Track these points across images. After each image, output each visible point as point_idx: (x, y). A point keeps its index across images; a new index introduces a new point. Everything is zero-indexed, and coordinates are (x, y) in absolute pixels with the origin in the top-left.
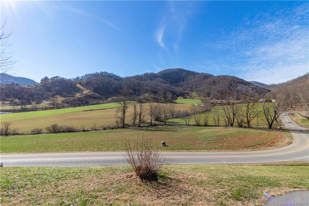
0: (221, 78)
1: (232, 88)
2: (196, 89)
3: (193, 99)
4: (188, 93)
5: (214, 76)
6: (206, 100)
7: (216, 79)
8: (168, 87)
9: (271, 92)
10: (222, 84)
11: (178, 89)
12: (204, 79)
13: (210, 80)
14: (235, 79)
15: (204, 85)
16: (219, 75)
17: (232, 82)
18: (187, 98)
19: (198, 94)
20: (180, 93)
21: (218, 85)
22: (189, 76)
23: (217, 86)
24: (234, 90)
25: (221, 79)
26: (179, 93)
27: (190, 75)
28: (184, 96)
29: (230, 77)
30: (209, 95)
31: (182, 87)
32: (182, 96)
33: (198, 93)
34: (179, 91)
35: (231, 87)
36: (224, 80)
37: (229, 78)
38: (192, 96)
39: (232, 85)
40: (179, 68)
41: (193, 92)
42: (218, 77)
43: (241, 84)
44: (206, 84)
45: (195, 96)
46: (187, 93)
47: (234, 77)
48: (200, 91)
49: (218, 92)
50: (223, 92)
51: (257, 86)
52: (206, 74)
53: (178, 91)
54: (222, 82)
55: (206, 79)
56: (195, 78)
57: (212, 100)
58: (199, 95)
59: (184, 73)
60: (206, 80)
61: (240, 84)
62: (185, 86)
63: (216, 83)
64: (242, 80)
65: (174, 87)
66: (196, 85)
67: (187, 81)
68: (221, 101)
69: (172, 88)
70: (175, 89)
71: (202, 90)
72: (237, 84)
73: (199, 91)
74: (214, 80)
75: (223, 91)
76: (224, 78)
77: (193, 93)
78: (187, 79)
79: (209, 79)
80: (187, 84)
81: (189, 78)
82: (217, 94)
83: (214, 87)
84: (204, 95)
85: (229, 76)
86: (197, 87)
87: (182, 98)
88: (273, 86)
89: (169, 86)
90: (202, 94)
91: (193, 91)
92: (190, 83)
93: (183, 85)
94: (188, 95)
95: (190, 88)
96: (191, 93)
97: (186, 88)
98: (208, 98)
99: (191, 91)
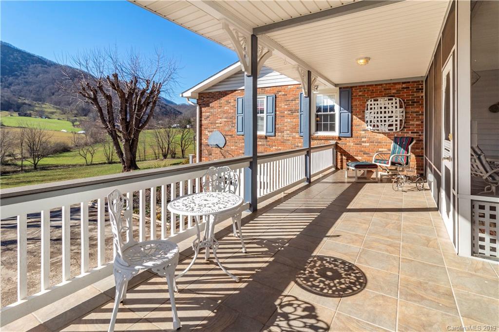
3: (49, 118)
4: (29, 103)
9: (183, 114)
18: (30, 116)
19: (57, 109)
22: (29, 65)
27: (33, 64)
28: (21, 109)
31: (8, 87)
32: (16, 112)
33: (58, 107)
38: (44, 111)
41: (43, 104)
45: (52, 113)
46: (29, 105)
48: (62, 104)
56: (47, 72)
58: (62, 110)
59: (12, 54)
62: (20, 87)
66: (50, 89)
67: (22, 76)
73: (60, 102)
77: (44, 106)
78: (24, 72)
80: (26, 82)
81: (30, 69)
84: (76, 112)
87: (16, 114)
90: (68, 108)
91: (44, 101)
92: (35, 83)
93: (12, 83)
94: (31, 108)
95: (34, 94)
96: (39, 104)
97: (21, 92)
98: (85, 117)
99: (41, 100)
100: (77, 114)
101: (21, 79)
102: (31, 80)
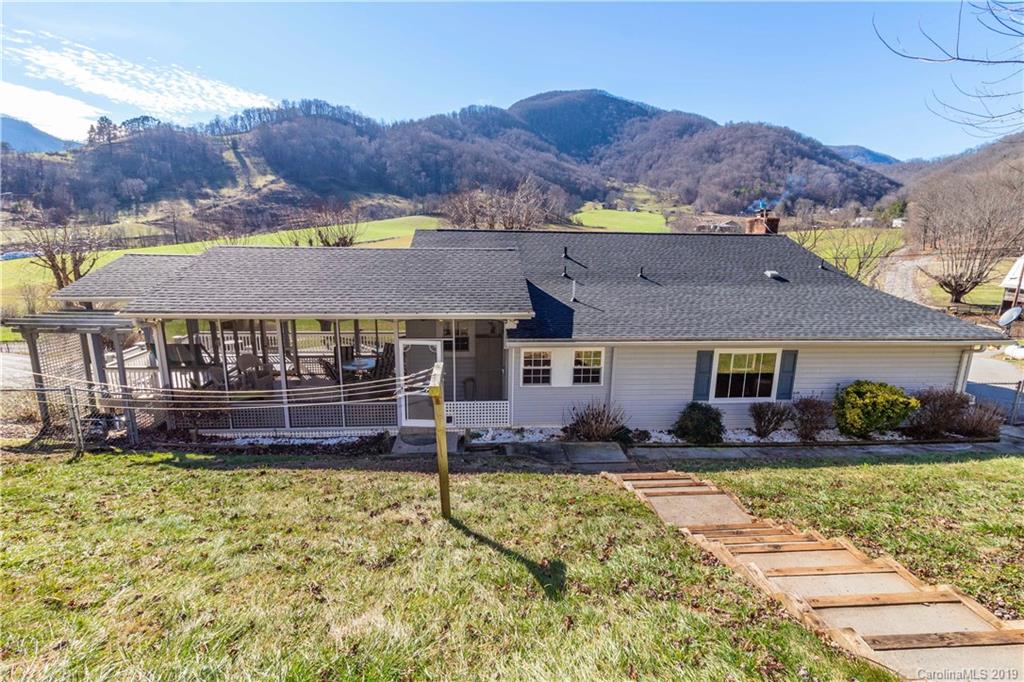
0: (740, 133)
1: (773, 173)
2: (650, 173)
3: (638, 211)
4: (619, 187)
5: (715, 124)
6: (681, 214)
7: (721, 136)
8: (552, 164)
9: (901, 189)
10: (740, 155)
11: (585, 173)
12: (681, 134)
13: (701, 140)
14: (789, 140)
15: (678, 159)
16: (735, 122)
17: (778, 151)
18: (615, 209)
19: (652, 193)
20: (592, 186)
21: (725, 162)
22: (625, 121)
23: (724, 166)
24: (778, 181)
25: (741, 138)
26: (589, 187)
27: (630, 118)
28: (607, 198)
29: (771, 132)
30: (690, 197)
31: (599, 164)
32: (601, 202)
33: (653, 190)
34: (589, 179)
35: (770, 169)
36: (749, 141)
37: (766, 137)
38: (634, 199)
39: (775, 163)
40: (592, 90)
41: (635, 186)
42: (732, 128)
43: (806, 160)
44: (686, 154)
45: (645, 201)
46: (618, 190)
47: (786, 132)
48: (661, 183)
49: (725, 187)
50: (741, 187)
51: (860, 168)
52: (690, 115)
53: (585, 179)
54: (742, 152)
55: (685, 137)
56: (647, 129)
57: (700, 215)
58: (658, 195)
59: (607, 108)
60: (686, 142)
61: (802, 158)
62: (612, 161)
63: (722, 155)
64: (813, 141)
65: (571, 167)
66: (648, 159)
67: (616, 142)
68: (731, 223)
69: (564, 170)
70: (574, 171)
71: (667, 179)
72: (791, 160)
73: (657, 182)
74: (716, 142)
75: (742, 183)
76: (751, 133)
77: (636, 189)
78: (619, 135)
79: (696, 136)
80: (619, 152)
81: (626, 129)
82: (720, 194)
83: (712, 169)
84: (676, 197)
85: (769, 128)
86: (651, 167)
87: (600, 206)
88: (917, 166)
89: (555, 160)
90: (665, 192)
91: (637, 182)
92: (630, 151)
93: (604, 155)
94: (619, 195)
95: (627, 171)
96: (630, 187)
97: (611, 168)
98: (689, 207)
99: (632, 180)
100: (677, 202)
101: (613, 149)
102: (625, 147)
